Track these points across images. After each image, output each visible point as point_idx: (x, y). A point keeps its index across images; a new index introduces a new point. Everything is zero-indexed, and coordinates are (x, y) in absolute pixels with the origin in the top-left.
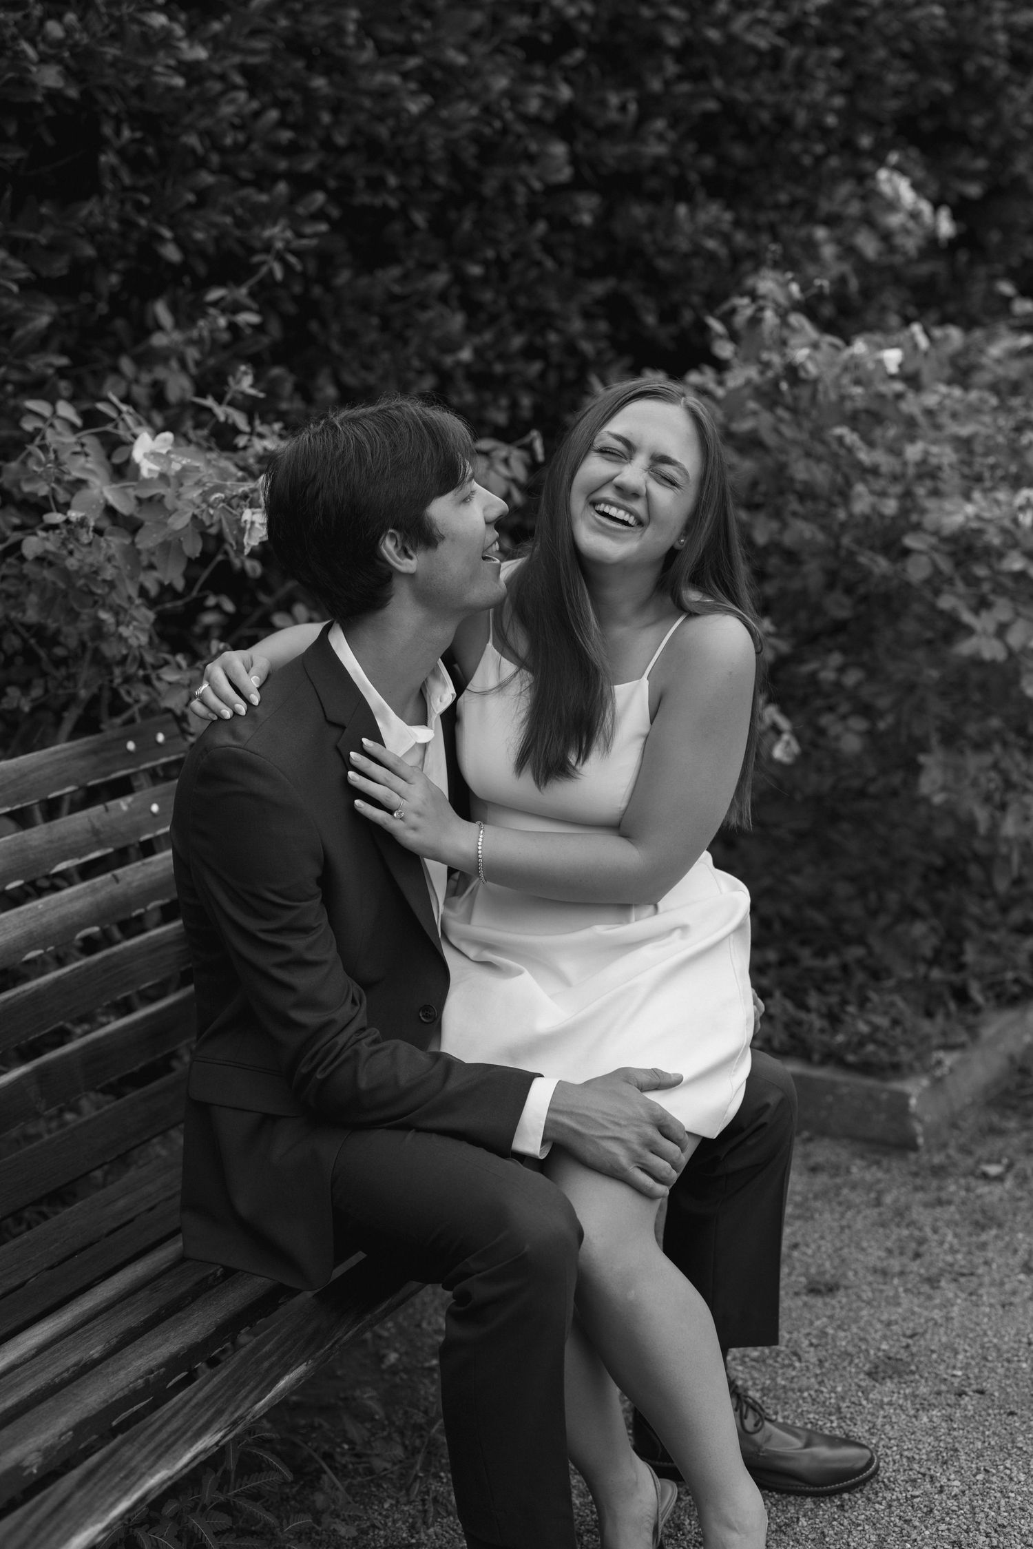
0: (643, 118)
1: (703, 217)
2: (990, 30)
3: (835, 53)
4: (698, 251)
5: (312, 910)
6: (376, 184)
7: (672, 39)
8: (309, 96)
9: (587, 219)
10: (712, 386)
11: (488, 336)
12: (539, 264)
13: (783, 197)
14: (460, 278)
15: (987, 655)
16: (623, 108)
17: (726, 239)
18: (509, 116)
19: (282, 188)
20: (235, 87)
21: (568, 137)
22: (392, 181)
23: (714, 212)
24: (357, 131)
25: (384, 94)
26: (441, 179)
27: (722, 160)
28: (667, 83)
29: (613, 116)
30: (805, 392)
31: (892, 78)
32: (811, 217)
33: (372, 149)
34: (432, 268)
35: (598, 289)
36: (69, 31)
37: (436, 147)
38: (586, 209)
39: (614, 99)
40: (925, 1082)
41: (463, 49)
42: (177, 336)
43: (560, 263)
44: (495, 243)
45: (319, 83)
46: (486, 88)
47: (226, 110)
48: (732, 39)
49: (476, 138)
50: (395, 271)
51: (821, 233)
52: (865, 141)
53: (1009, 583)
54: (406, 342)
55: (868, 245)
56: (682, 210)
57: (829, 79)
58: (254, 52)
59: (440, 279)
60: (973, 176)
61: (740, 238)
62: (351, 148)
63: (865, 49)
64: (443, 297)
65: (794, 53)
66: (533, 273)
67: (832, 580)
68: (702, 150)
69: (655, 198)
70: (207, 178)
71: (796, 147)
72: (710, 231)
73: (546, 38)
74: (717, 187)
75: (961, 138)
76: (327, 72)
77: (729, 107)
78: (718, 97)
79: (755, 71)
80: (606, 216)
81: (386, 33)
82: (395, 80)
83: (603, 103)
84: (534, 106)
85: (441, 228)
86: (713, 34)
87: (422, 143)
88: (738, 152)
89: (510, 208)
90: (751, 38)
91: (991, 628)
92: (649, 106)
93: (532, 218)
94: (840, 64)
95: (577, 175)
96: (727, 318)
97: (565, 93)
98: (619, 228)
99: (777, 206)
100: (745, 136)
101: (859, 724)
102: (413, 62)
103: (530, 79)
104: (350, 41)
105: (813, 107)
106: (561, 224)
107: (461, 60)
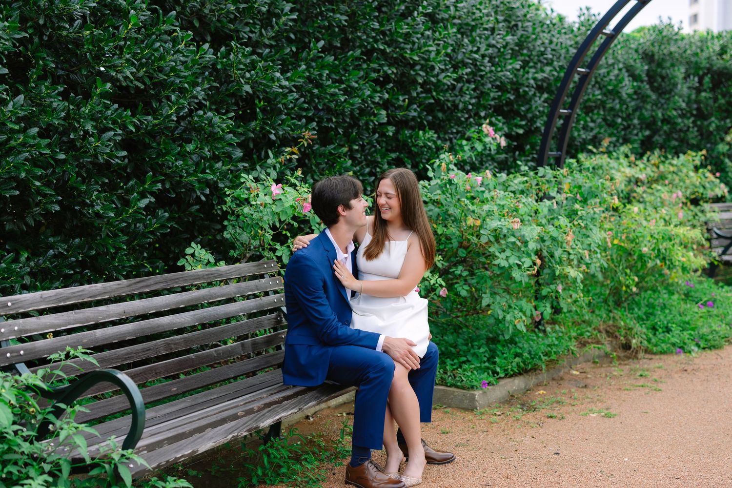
0: (410, 104)
1: (427, 136)
2: (528, 79)
3: (473, 86)
4: (425, 146)
5: (321, 293)
6: (330, 120)
7: (420, 81)
8: (312, 94)
9: (391, 134)
10: (427, 185)
11: (358, 168)
12: (375, 147)
13: (455, 131)
14: (351, 150)
15: (502, 265)
16: (404, 101)
17: (435, 142)
18: (370, 102)
19: (304, 120)
20: (293, 92)
21: (386, 109)
22: (334, 120)
23: (431, 134)
24: (324, 104)
25: (333, 95)
26: (348, 120)
27: (435, 117)
28: (418, 94)
29: (401, 103)
30: (453, 187)
31: (492, 95)
32: (462, 137)
33: (328, 110)
34: (343, 146)
35: (393, 155)
36: (252, 76)
37: (347, 111)
38: (391, 131)
39: (401, 98)
40: (481, 392)
41: (356, 82)
42: (274, 161)
43: (382, 148)
44: (362, 139)
45: (316, 91)
46: (364, 94)
47: (290, 98)
48: (439, 81)
49: (360, 109)
50: (333, 146)
51: (464, 142)
52: (483, 114)
53: (511, 246)
54: (334, 168)
55: (479, 147)
56: (421, 132)
57: (470, 94)
58: (299, 82)
59: (345, 149)
60: (521, 127)
61: (439, 142)
62: (323, 110)
63: (483, 85)
64: (345, 155)
65: (460, 85)
66: (373, 149)
67: (461, 245)
68: (428, 114)
69: (412, 128)
70: (284, 117)
71: (459, 115)
72: (429, 140)
73: (381, 79)
74: (432, 126)
75: (517, 114)
76: (317, 88)
77: (438, 101)
78: (434, 99)
79: (447, 90)
80: (396, 133)
81: (334, 76)
82: (337, 91)
83: (398, 99)
84: (377, 100)
85: (347, 134)
86: (433, 79)
87: (343, 109)
88: (440, 115)
89: (368, 129)
90: (445, 81)
91: (504, 258)
92: (412, 101)
93: (374, 132)
94: (474, 90)
95: (388, 120)
96: (432, 165)
97: (386, 96)
98: (400, 137)
99: (452, 133)
100: (442, 110)
101: (466, 287)
102: (343, 86)
103: (376, 91)
104: (324, 78)
105: (465, 102)
106: (383, 135)
107: (356, 85)
